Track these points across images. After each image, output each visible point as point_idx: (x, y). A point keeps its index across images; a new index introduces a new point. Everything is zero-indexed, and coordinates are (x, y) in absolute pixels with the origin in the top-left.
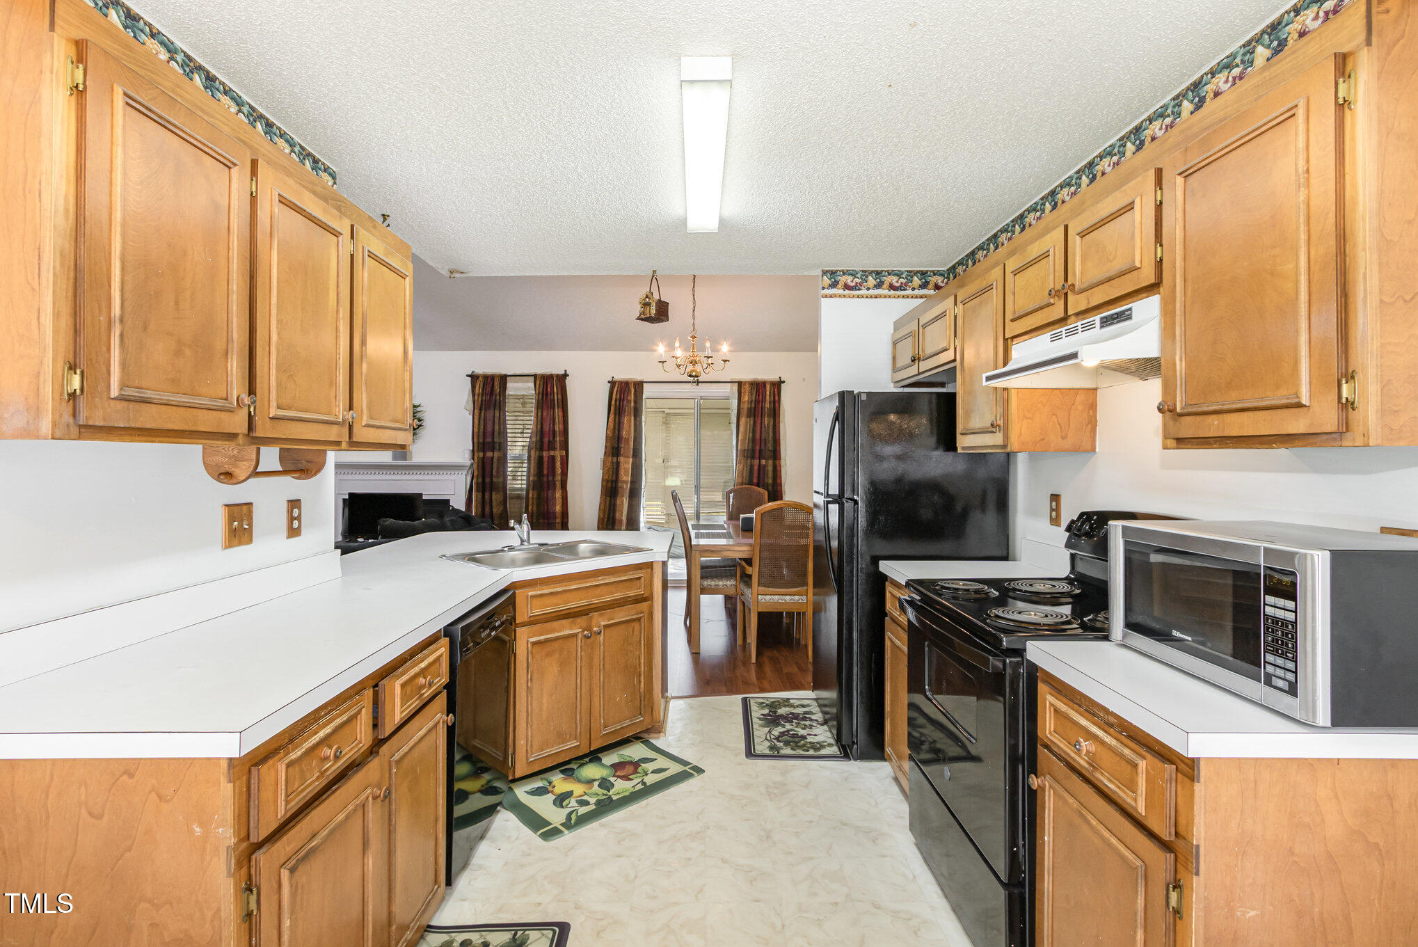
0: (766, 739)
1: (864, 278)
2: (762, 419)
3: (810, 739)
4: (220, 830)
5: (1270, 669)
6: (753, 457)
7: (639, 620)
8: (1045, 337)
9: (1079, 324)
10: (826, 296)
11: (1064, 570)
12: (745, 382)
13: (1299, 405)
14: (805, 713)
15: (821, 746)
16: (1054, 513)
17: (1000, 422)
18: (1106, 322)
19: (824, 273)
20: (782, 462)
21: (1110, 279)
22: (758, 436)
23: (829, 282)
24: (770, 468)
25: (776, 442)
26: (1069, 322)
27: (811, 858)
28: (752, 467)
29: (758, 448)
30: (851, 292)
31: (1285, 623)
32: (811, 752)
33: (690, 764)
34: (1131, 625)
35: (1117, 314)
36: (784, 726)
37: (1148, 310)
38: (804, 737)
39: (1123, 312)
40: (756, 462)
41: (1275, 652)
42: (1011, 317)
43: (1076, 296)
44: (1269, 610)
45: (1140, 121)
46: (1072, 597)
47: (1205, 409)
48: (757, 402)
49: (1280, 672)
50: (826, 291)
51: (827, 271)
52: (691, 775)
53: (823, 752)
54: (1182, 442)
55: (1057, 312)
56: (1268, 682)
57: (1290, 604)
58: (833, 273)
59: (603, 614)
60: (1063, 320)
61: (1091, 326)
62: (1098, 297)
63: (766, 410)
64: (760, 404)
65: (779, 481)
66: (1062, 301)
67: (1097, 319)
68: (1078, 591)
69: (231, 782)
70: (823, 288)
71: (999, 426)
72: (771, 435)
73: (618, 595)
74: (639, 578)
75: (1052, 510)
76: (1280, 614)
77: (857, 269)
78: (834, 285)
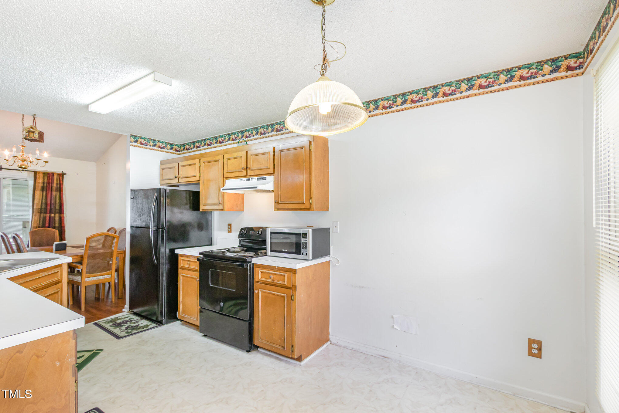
0: (121, 331)
1: (149, 141)
2: (51, 193)
3: (140, 325)
4: (69, 360)
5: (303, 252)
6: (46, 213)
7: (57, 292)
8: (239, 180)
9: (251, 178)
10: (132, 146)
11: (238, 245)
12: (39, 172)
13: (304, 203)
14: (130, 319)
15: (147, 326)
16: (229, 229)
17: (222, 202)
18: (259, 179)
19: (132, 136)
20: (65, 215)
21: (261, 169)
22: (49, 201)
23: (134, 140)
24: (57, 218)
25: (61, 205)
26: (247, 177)
27: (173, 352)
28: (44, 219)
29: (49, 208)
30: (143, 146)
31: (305, 243)
32: (145, 329)
33: (94, 350)
34: (272, 251)
35: (262, 178)
36: (125, 326)
37: (270, 179)
38: (138, 326)
39: (264, 178)
40: (48, 215)
41: (304, 249)
42: (226, 172)
43: (251, 171)
44: (303, 241)
45: (258, 126)
46: (245, 250)
47: (285, 202)
48: (48, 183)
49: (304, 252)
50: (132, 144)
51: (133, 135)
52: (98, 353)
53: (150, 327)
54: (278, 209)
55: (244, 173)
56: (302, 254)
57: (306, 239)
58: (135, 137)
59: (42, 292)
60: (245, 176)
61: (255, 179)
62: (257, 173)
63: (54, 188)
64: (51, 184)
65: (63, 225)
66: (246, 171)
67: (256, 178)
68: (246, 249)
69: (74, 339)
70: (131, 142)
71: (221, 203)
72: (58, 202)
73: (48, 281)
74: (58, 272)
75: (228, 228)
76: (304, 241)
77: (146, 137)
78: (136, 141)
